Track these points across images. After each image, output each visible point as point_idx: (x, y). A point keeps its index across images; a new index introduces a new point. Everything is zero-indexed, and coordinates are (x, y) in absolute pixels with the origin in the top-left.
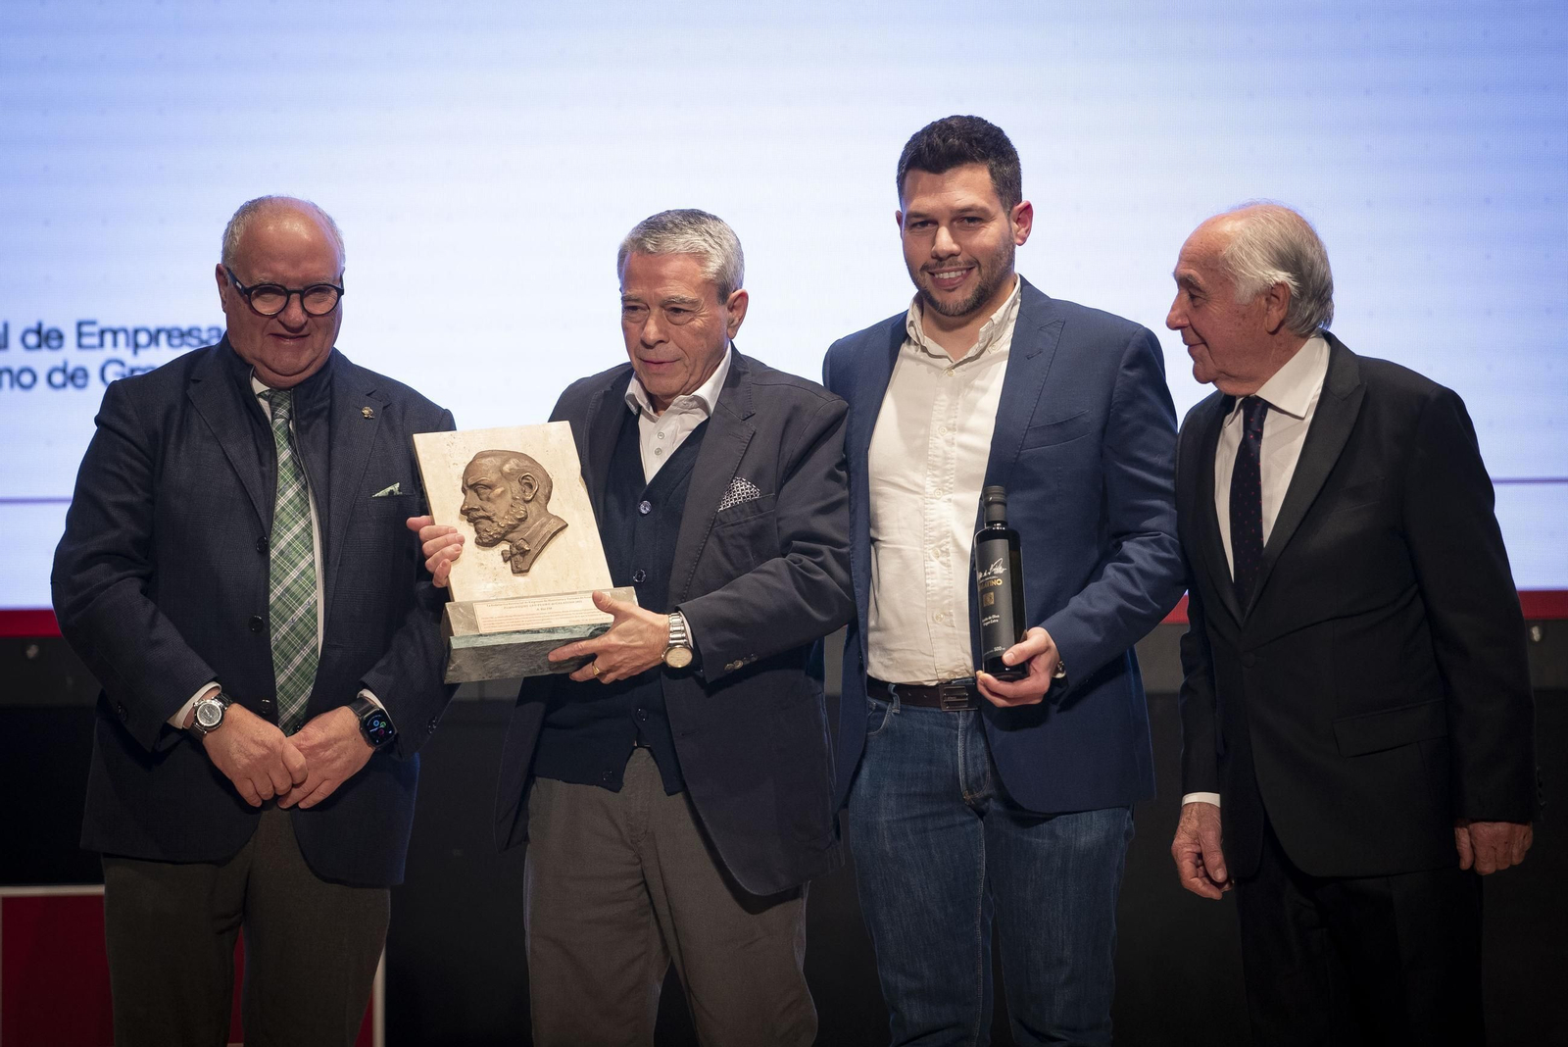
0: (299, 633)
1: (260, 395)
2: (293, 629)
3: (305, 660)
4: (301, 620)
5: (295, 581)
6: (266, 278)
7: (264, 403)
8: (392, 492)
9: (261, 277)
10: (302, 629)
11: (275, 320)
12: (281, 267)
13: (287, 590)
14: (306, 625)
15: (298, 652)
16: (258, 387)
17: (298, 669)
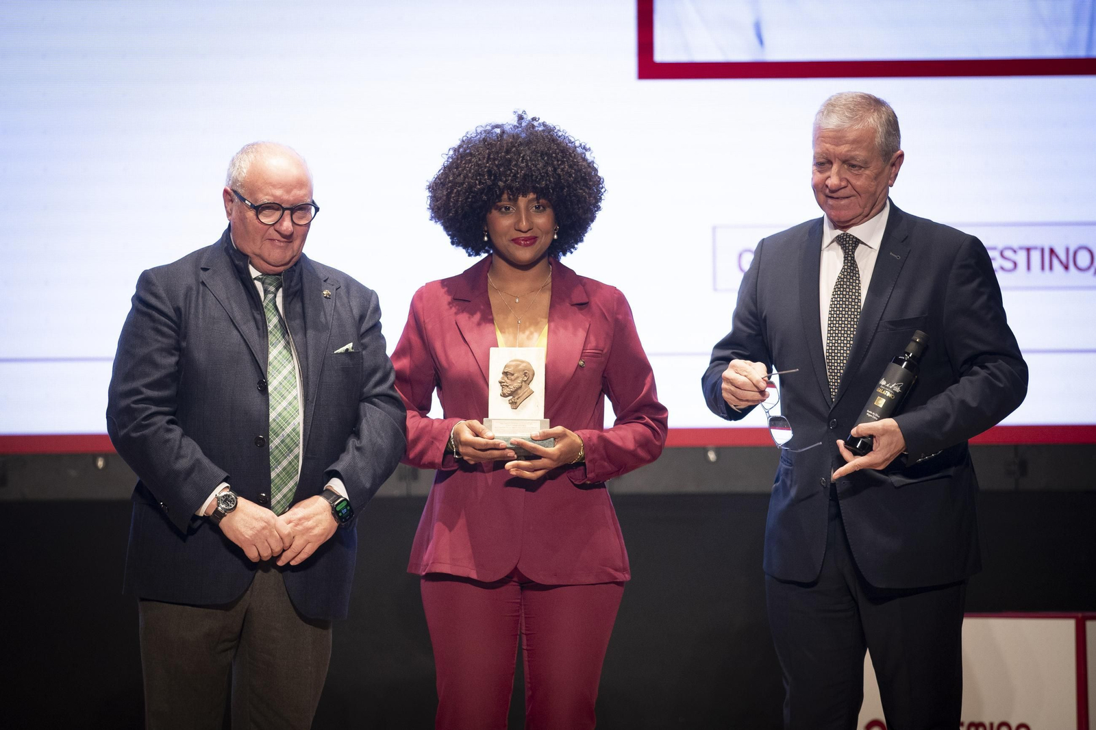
0: (287, 444)
1: (255, 279)
2: (283, 441)
3: (290, 463)
4: (288, 435)
5: (285, 409)
6: (268, 200)
7: (258, 284)
8: (347, 349)
9: (264, 199)
10: (289, 442)
11: (272, 228)
12: (278, 192)
13: (280, 415)
14: (292, 439)
15: (286, 457)
16: (254, 273)
17: (284, 469)
